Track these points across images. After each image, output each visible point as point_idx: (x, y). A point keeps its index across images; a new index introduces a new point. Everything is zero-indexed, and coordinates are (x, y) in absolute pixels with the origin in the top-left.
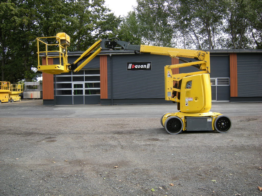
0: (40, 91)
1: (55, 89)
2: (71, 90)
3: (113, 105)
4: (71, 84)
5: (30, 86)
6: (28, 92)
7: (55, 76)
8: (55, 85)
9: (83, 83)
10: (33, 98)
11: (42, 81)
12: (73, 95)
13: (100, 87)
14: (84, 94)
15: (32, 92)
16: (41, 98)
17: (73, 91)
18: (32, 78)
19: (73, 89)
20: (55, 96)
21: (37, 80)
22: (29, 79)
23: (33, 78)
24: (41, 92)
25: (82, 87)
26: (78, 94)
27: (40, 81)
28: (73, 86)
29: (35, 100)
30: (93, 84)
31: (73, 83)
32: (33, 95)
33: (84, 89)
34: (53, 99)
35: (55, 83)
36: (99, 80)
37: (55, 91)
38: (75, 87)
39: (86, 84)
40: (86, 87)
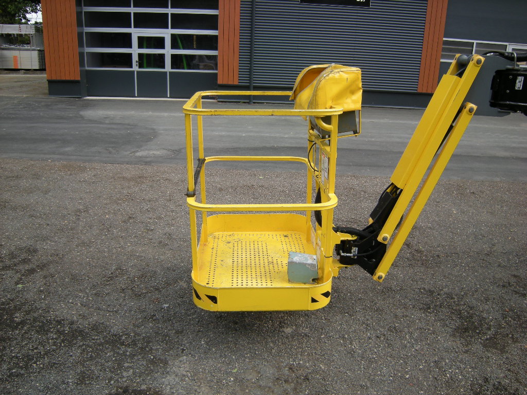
0: (38, 50)
1: (81, 50)
2: (130, 55)
3: (254, 103)
4: (129, 35)
5: (9, 35)
6: (6, 53)
7: (80, 10)
8: (80, 35)
9: (166, 34)
10: (19, 68)
11: (41, 23)
12: (135, 68)
13: (216, 48)
14: (168, 68)
15: (16, 53)
16: (42, 69)
17: (135, 58)
18: (14, 16)
19: (135, 51)
20: (83, 69)
21: (29, 21)
22: (6, 16)
23: (15, 14)
24: (42, 53)
25: (163, 47)
26: (149, 66)
27: (36, 23)
28: (135, 42)
29: (25, 73)
30: (195, 37)
31: (136, 33)
32: (19, 59)
33: (168, 51)
34: (78, 78)
35: (80, 30)
36: (216, 28)
37: (81, 55)
38: (140, 46)
39: (173, 37)
40: (174, 46)
